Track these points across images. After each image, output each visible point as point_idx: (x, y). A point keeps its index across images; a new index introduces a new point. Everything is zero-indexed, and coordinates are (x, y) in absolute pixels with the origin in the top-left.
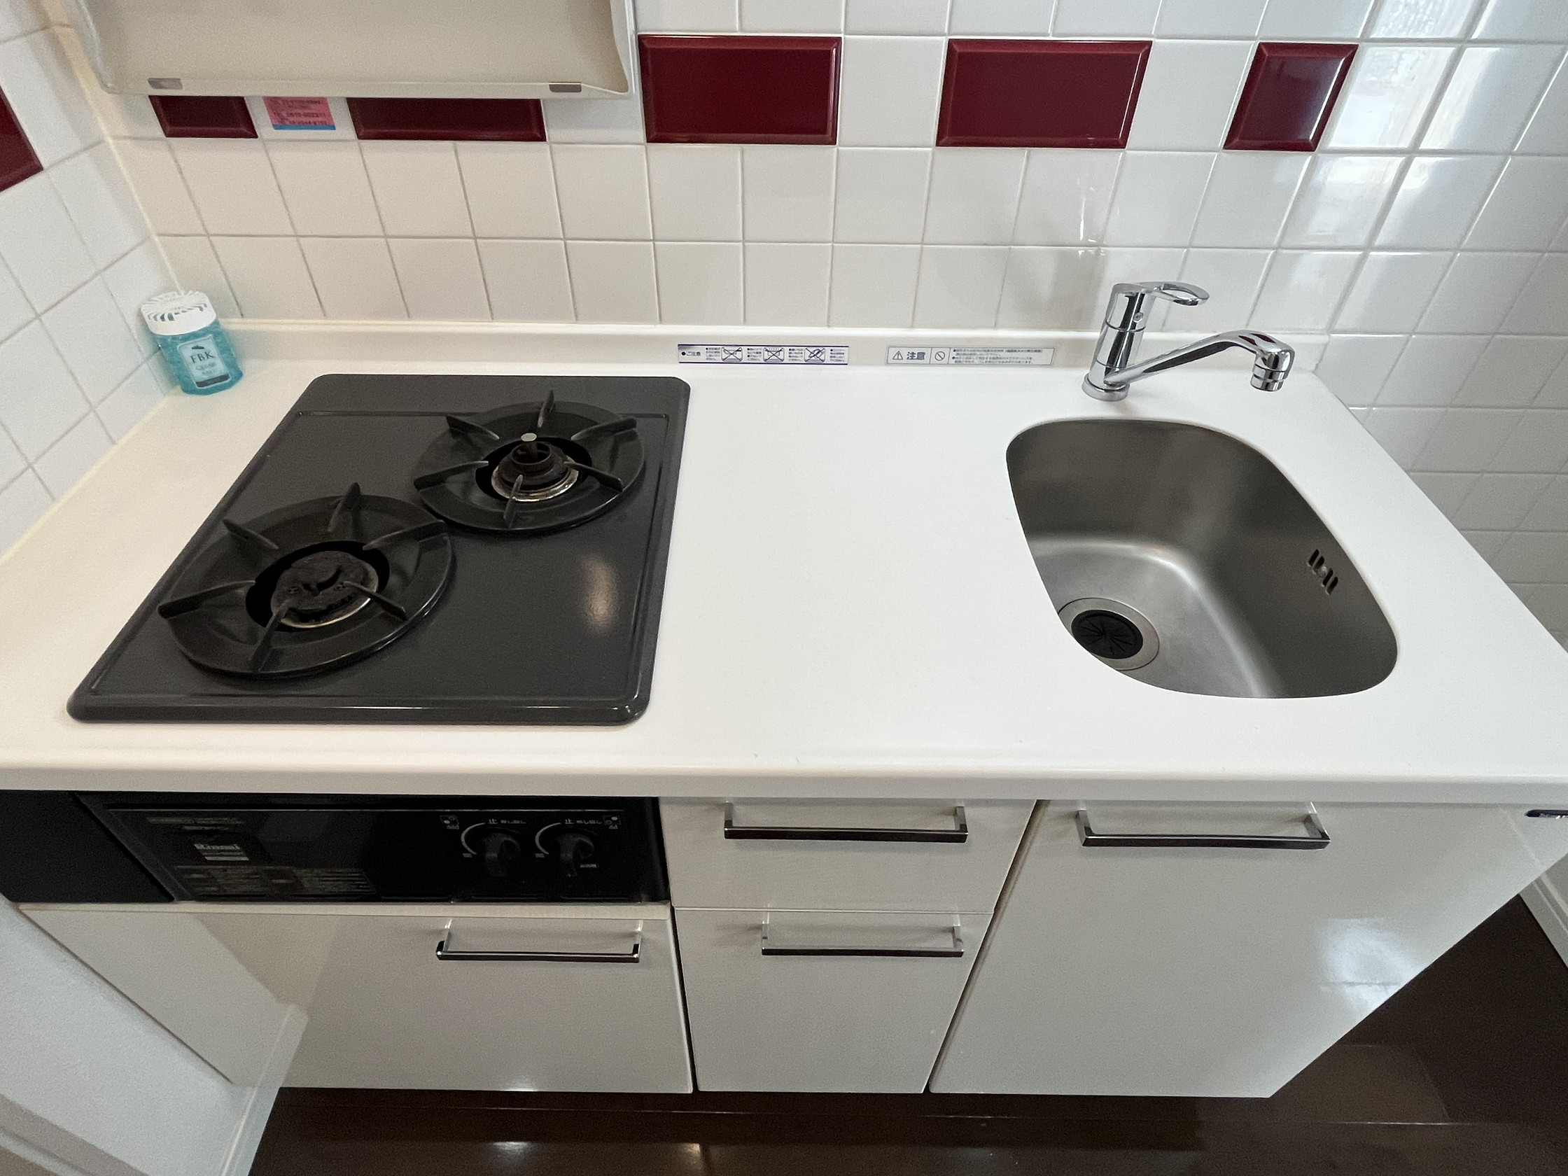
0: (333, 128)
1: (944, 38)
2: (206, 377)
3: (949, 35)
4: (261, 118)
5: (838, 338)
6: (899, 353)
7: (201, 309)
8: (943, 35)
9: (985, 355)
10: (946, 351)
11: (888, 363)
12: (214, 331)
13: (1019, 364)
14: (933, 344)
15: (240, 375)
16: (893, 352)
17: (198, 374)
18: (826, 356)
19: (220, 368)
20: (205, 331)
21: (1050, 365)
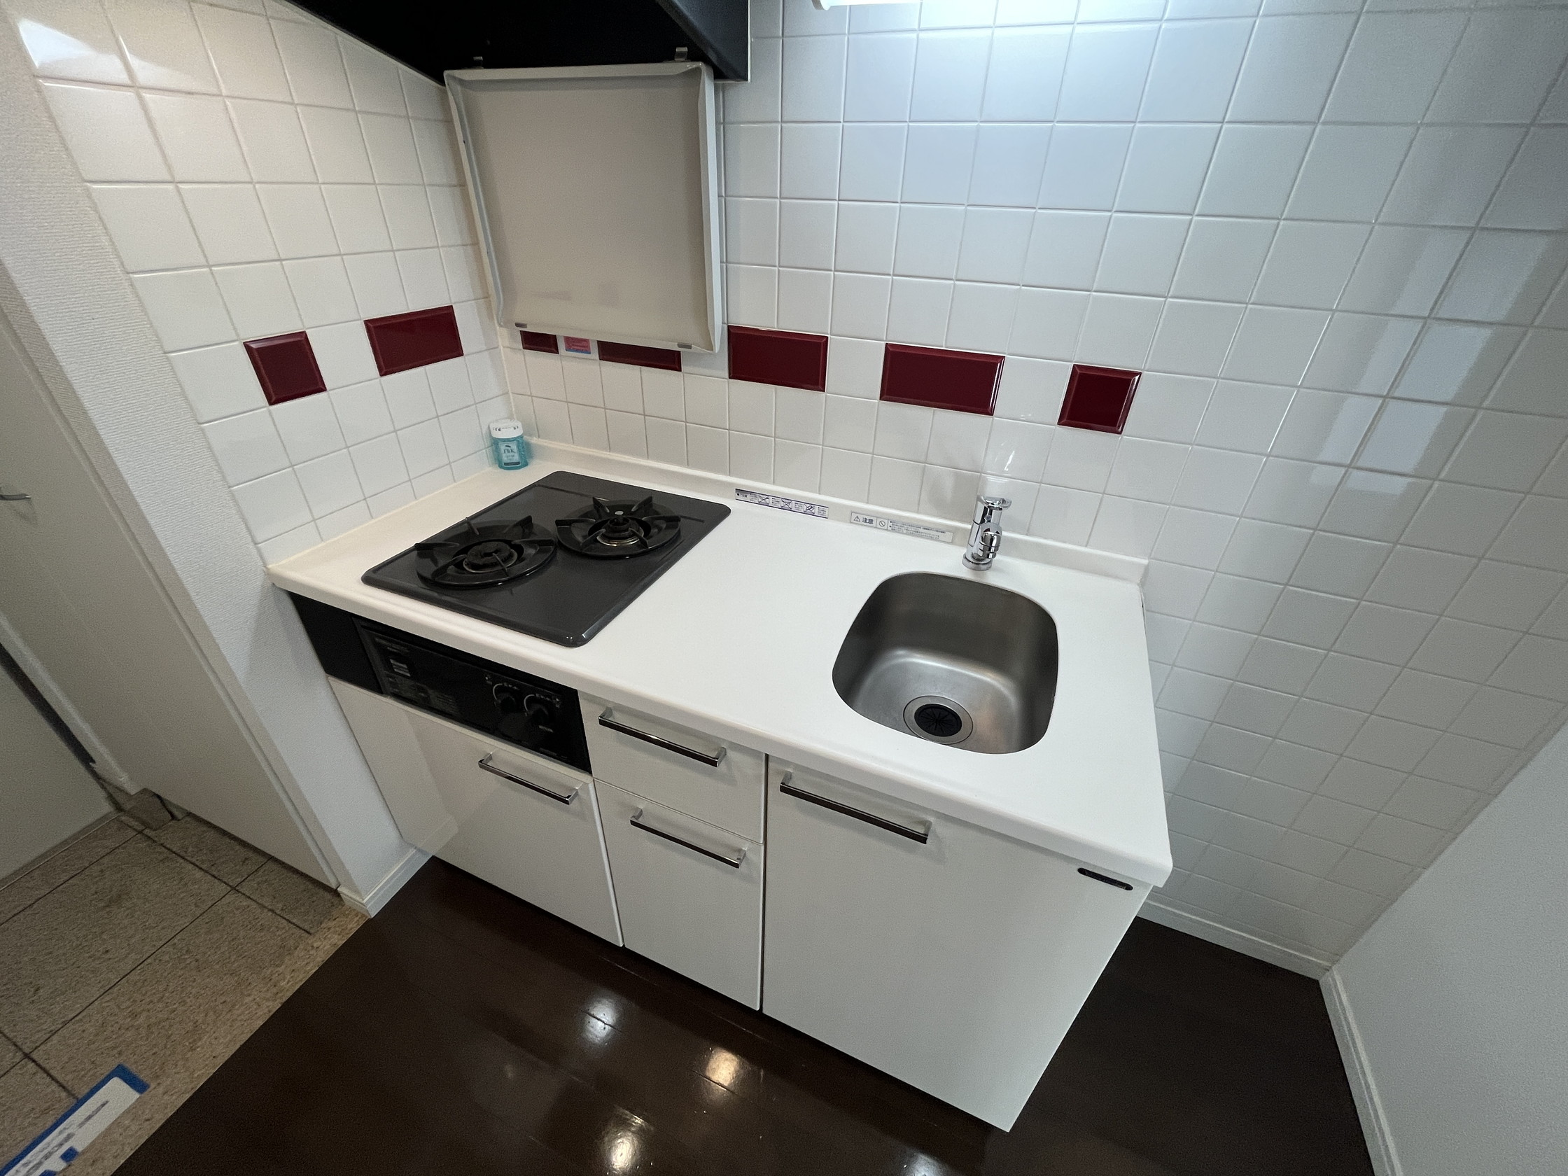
0: (590, 353)
1: (883, 342)
2: (509, 461)
3: (886, 341)
4: (561, 345)
5: (823, 501)
6: (857, 517)
7: (515, 429)
8: (883, 341)
9: (910, 528)
10: (886, 521)
11: (851, 522)
12: (519, 440)
13: (932, 538)
14: (879, 516)
15: (526, 464)
16: (854, 516)
17: (505, 459)
18: (816, 510)
19: (516, 458)
20: (514, 439)
21: (952, 543)
